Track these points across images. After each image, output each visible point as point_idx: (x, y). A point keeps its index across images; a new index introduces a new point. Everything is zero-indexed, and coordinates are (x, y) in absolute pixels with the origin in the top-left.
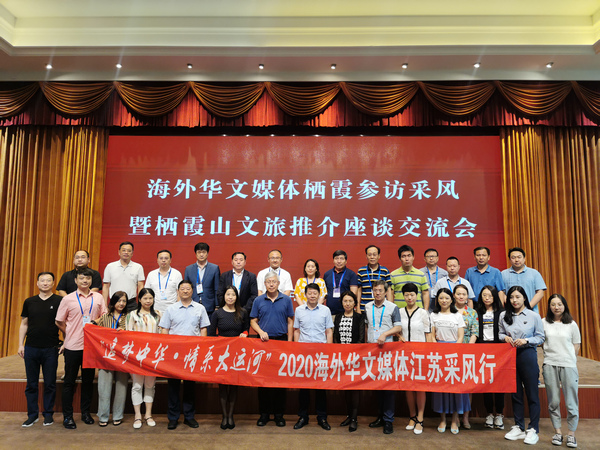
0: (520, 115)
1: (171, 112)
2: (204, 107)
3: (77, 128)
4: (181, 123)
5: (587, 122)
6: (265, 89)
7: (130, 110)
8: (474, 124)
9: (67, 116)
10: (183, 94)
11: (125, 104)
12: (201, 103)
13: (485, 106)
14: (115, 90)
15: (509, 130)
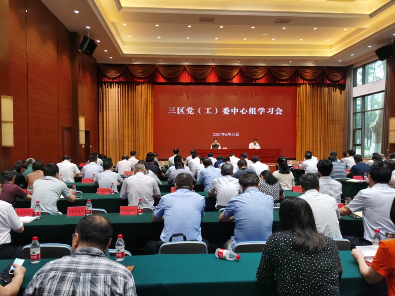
0: (305, 79)
1: (178, 76)
2: (190, 75)
3: (143, 83)
4: (182, 81)
5: (328, 82)
6: (213, 68)
7: (162, 76)
8: (288, 83)
9: (139, 78)
10: (182, 70)
11: (160, 73)
12: (189, 73)
13: (292, 76)
14: (156, 68)
15: (300, 85)
